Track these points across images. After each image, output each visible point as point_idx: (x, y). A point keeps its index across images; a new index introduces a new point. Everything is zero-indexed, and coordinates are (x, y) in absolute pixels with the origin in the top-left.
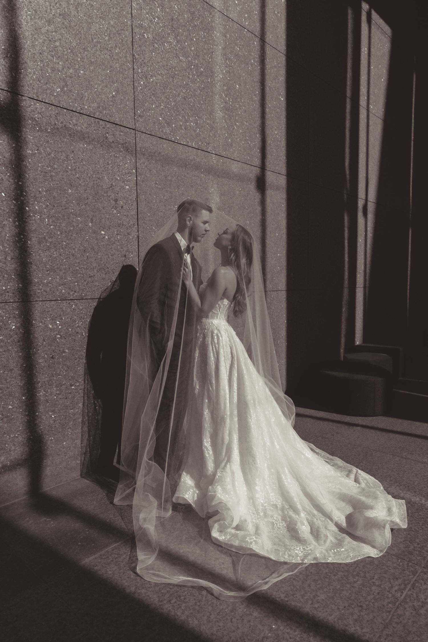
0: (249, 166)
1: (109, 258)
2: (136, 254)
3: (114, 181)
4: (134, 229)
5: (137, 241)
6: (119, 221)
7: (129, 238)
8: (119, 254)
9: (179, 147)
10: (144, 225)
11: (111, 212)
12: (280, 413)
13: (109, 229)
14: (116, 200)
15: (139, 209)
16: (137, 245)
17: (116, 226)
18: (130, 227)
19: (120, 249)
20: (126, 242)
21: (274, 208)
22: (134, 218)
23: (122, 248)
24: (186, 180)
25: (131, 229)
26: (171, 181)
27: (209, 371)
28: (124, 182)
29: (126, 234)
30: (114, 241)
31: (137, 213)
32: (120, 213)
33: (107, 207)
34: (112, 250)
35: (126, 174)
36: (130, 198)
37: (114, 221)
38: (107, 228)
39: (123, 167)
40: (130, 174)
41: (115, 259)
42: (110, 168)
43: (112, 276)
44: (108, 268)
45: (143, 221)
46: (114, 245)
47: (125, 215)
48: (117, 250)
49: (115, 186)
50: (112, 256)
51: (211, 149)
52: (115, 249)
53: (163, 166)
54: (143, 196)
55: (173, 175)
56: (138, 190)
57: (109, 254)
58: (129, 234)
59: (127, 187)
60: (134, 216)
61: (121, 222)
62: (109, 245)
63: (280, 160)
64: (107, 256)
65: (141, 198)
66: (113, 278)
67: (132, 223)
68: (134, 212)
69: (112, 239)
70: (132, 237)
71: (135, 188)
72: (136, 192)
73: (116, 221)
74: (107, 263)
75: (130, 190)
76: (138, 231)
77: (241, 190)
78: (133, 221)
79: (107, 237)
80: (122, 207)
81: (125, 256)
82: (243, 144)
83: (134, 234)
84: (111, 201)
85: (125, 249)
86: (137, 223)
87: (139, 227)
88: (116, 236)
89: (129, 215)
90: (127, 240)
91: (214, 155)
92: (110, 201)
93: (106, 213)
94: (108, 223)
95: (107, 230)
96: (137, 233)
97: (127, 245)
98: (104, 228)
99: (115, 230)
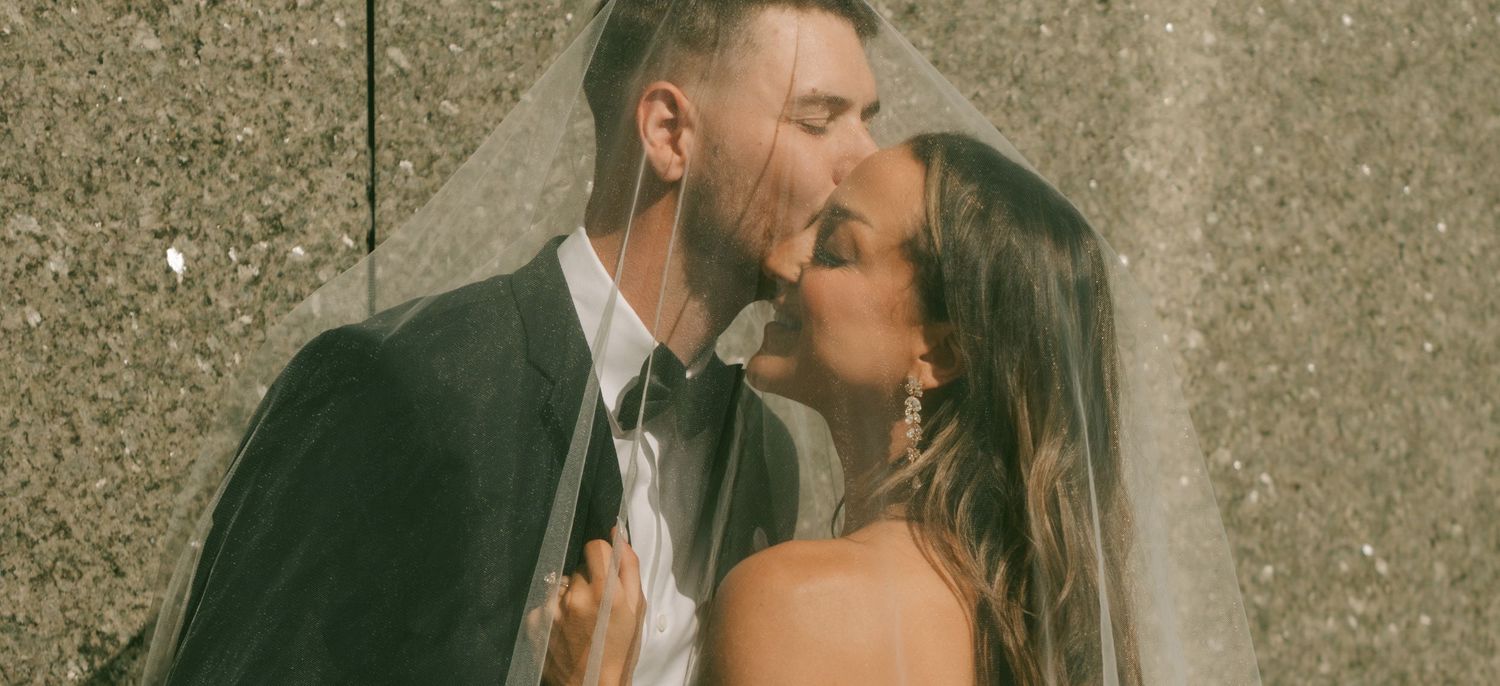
1: (76, 440)
4: (333, 180)
7: (281, 261)
8: (174, 407)
10: (430, 137)
11: (109, 39)
13: (89, 190)
17: (151, 163)
18: (291, 160)
19: (189, 363)
20: (247, 298)
22: (336, 85)
23: (204, 352)
25: (303, 184)
29: (251, 227)
30: (125, 290)
31: (361, 40)
32: (198, 44)
34: (107, 370)
37: (132, 121)
38: (63, 188)
41: (132, 447)
43: (97, 600)
44: (62, 529)
45: (421, 109)
46: (135, 326)
47: (249, 65)
48: (163, 373)
50: (105, 420)
52: (137, 365)
57: (82, 404)
58: (275, 225)
60: (333, 62)
61: (206, 123)
62: (83, 330)
64: (58, 427)
66: (110, 613)
67: (311, 127)
68: (332, 34)
69: (110, 278)
70: (310, 249)
73: (155, 120)
74: (52, 483)
76: (371, 196)
78: (320, 110)
83: (336, 222)
86: (363, 120)
87: (386, 155)
88: (147, 248)
89: (279, 61)
90: (256, 280)
93: (60, 60)
94: (76, 140)
95: (69, 199)
96: (364, 214)
97: (261, 321)
98: (38, 182)
99: (146, 198)
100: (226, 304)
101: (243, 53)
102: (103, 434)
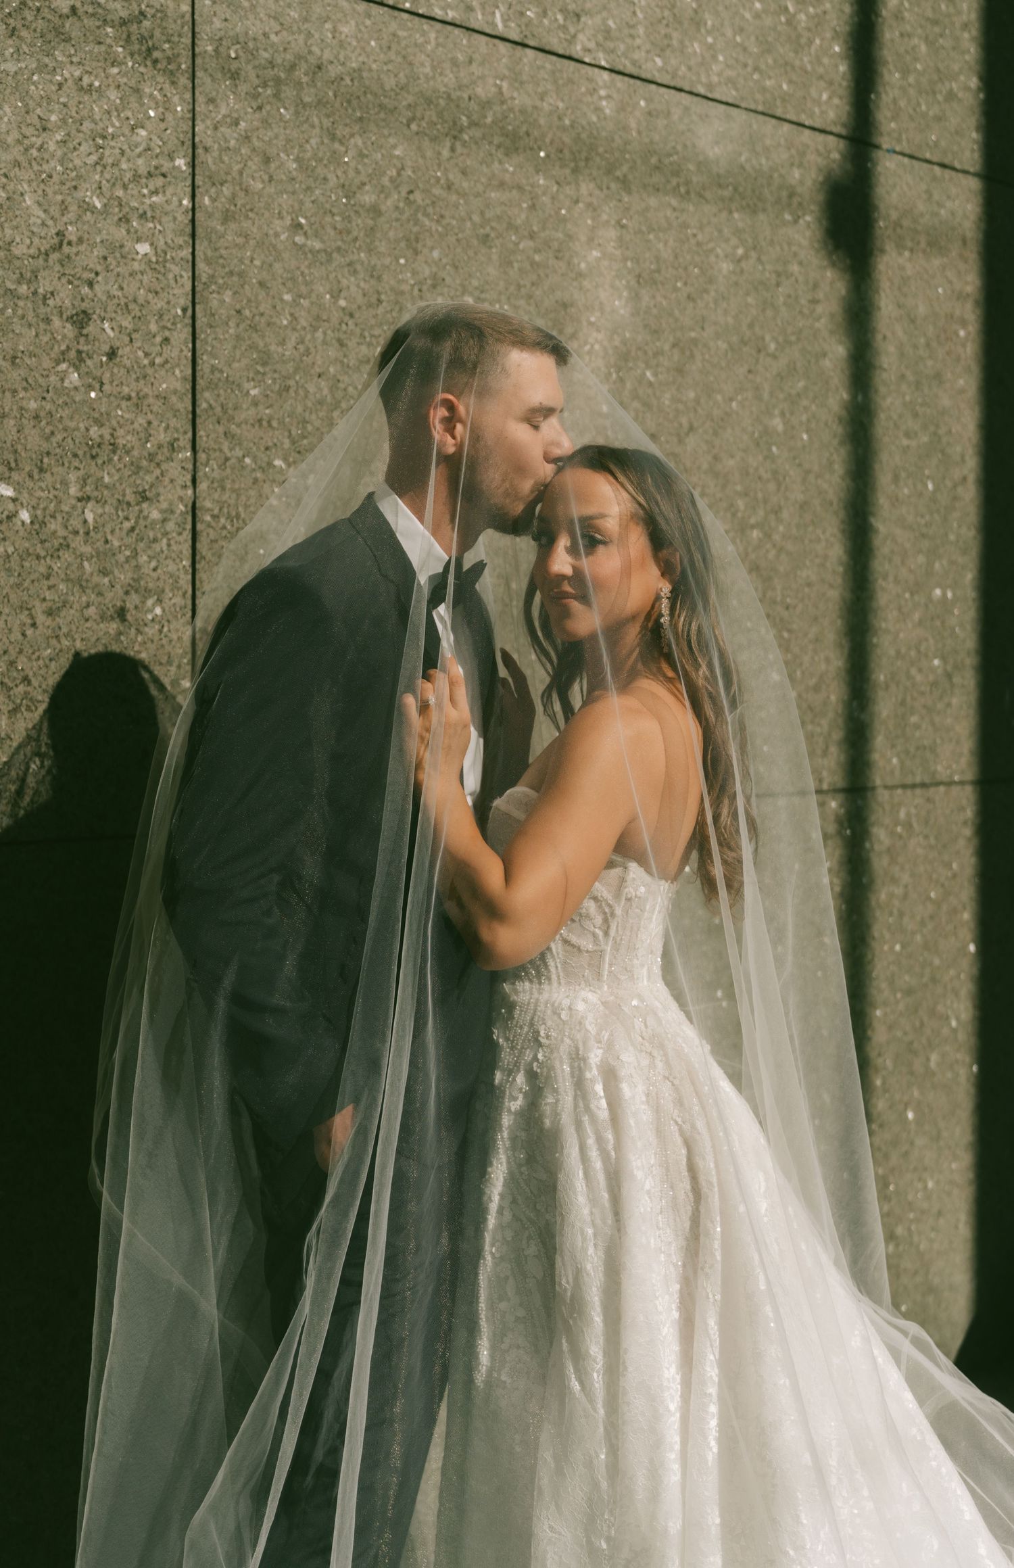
0: (786, 127)
1: (34, 625)
2: (180, 601)
3: (71, 216)
4: (173, 469)
5: (187, 535)
6: (94, 432)
7: (146, 518)
8: (88, 606)
9: (424, 34)
10: (225, 447)
11: (53, 378)
12: (967, 1517)
13: (41, 470)
14: (81, 319)
15: (205, 363)
16: (187, 551)
17: (75, 455)
18: (151, 457)
19: (96, 579)
20: (128, 540)
21: (915, 347)
22: (176, 413)
23: (104, 572)
24: (456, 206)
25: (158, 472)
26: (375, 211)
27: (565, 1281)
28: (125, 220)
29: (130, 497)
30: (62, 533)
31: (189, 386)
32: (102, 384)
33: (32, 355)
34: (51, 582)
35: (136, 177)
36: (158, 304)
37: (65, 430)
38: (27, 469)
39: (121, 142)
40: (160, 181)
41: (65, 630)
42: (52, 146)
44: (26, 680)
45: (221, 429)
46: (66, 556)
47: (129, 398)
48: (81, 584)
49: (80, 240)
50: (50, 613)
51: (592, 45)
52: (68, 580)
53: (333, 137)
54: (227, 296)
55: (385, 181)
56: (201, 265)
57: (37, 603)
58: (143, 497)
59: (143, 248)
60: (174, 399)
61: (106, 432)
62: (38, 557)
63: (951, 96)
64: (24, 617)
65: (215, 304)
67: (163, 437)
68: (173, 381)
69: (53, 526)
70: (162, 511)
71: (186, 253)
72: (187, 275)
73: (77, 429)
74: (21, 651)
75: (157, 265)
76: (194, 481)
77: (746, 256)
78: (167, 427)
79: (25, 516)
80: (112, 354)
81: (121, 614)
82: (757, 16)
83: (175, 496)
84: (57, 322)
85: (123, 577)
86: (190, 435)
87: (202, 456)
88: (74, 507)
89: (146, 396)
90: (133, 529)
91: (606, 75)
92: (48, 321)
93: (25, 389)
94: (33, 439)
95: (31, 476)
96: (190, 492)
97: (135, 554)
98: (13, 465)
99: (72, 477)
100: (116, 543)
101: (126, 390)
102: (49, 622)
